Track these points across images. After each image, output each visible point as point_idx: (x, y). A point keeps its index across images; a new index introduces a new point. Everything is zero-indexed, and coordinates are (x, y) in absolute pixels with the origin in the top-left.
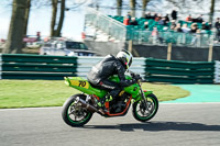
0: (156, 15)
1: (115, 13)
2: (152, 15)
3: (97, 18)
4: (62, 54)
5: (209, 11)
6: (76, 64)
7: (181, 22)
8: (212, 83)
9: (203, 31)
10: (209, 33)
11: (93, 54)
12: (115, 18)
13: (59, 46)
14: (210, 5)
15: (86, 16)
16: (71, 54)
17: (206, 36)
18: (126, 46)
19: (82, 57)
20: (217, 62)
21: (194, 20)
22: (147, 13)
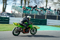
0: (31, 6)
1: (20, 6)
2: (30, 6)
3: (15, 7)
4: (5, 17)
5: (46, 5)
6: (9, 19)
7: (38, 8)
8: (46, 25)
9: (44, 11)
10: (46, 12)
11: (14, 17)
12: (20, 7)
13: (5, 14)
14: (46, 4)
15: (12, 6)
16: (8, 17)
17: (45, 12)
18: (23, 15)
19: (11, 17)
20: (48, 19)
21: (42, 8)
22: (29, 6)
